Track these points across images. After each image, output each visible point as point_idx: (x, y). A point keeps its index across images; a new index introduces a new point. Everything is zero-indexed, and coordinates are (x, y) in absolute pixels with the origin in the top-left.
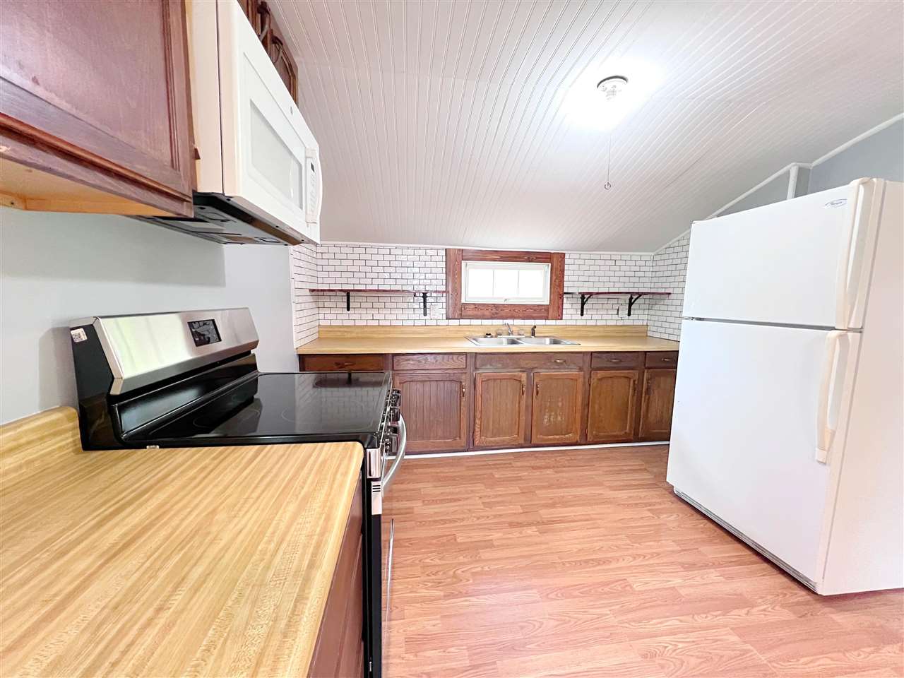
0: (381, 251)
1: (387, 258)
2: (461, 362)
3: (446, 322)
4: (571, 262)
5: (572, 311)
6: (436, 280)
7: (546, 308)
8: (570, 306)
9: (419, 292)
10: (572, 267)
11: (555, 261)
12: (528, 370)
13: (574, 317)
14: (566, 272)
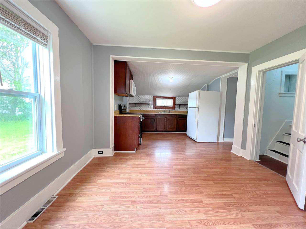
0: (141, 97)
1: (142, 98)
2: (154, 115)
3: (153, 110)
4: (177, 99)
5: (177, 108)
6: (151, 102)
7: (172, 107)
8: (177, 107)
9: (148, 104)
10: (177, 100)
11: (174, 99)
12: (166, 117)
13: (178, 109)
14: (176, 101)
